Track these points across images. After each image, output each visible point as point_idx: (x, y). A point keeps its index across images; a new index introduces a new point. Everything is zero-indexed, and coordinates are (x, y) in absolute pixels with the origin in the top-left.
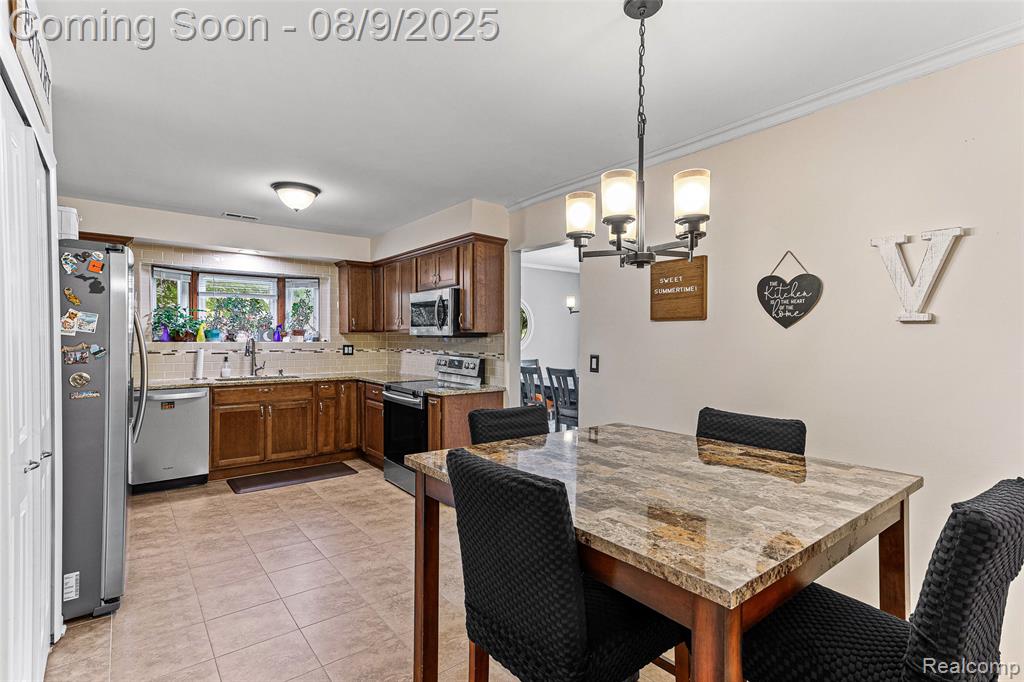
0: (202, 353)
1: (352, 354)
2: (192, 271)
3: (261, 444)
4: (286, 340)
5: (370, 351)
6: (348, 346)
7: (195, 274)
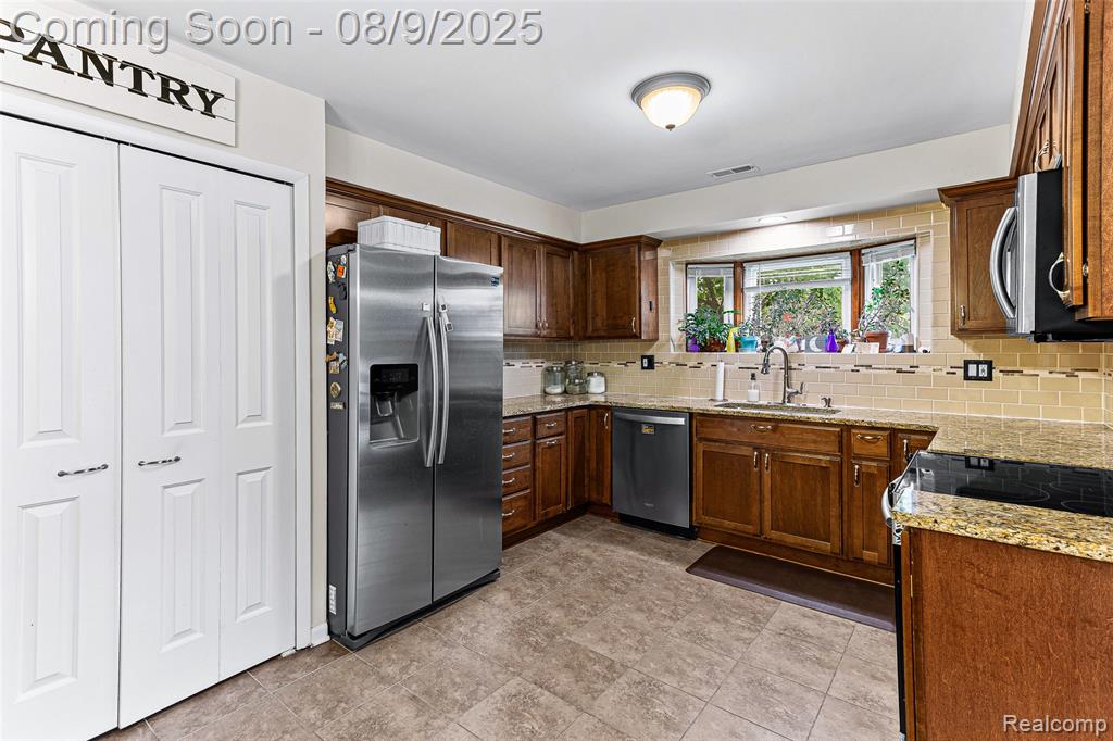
0: (721, 366)
1: (989, 378)
2: (735, 262)
3: (755, 509)
4: (847, 350)
5: (1044, 374)
6: (978, 363)
7: (739, 265)
